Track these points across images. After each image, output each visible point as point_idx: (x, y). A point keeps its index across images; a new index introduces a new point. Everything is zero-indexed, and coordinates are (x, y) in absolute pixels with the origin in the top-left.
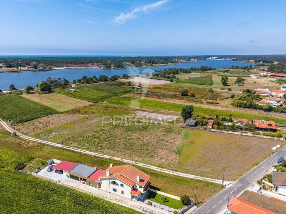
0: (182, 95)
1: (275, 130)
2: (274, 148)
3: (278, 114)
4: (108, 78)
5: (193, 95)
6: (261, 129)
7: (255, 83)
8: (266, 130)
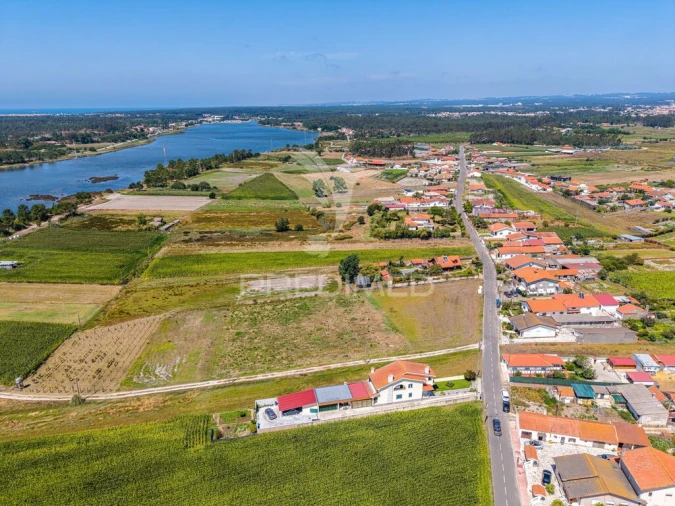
0: (278, 231)
1: (459, 267)
2: (480, 291)
3: (438, 240)
4: (48, 211)
5: (300, 229)
6: (446, 269)
7: (358, 184)
8: (451, 269)
